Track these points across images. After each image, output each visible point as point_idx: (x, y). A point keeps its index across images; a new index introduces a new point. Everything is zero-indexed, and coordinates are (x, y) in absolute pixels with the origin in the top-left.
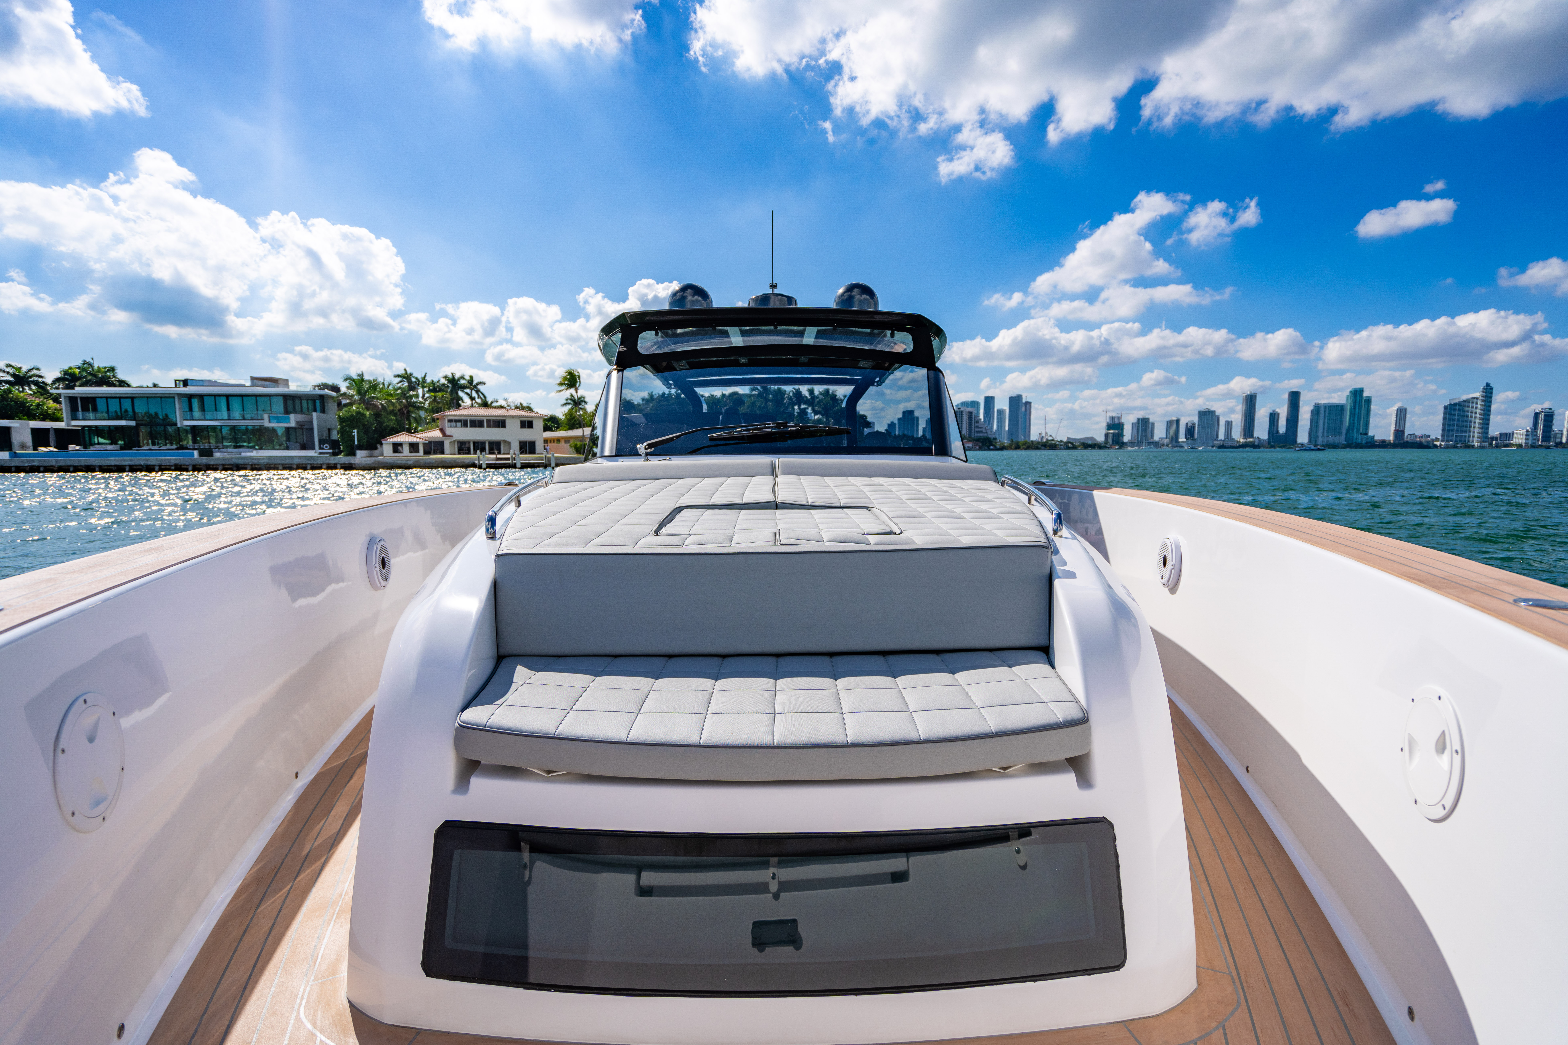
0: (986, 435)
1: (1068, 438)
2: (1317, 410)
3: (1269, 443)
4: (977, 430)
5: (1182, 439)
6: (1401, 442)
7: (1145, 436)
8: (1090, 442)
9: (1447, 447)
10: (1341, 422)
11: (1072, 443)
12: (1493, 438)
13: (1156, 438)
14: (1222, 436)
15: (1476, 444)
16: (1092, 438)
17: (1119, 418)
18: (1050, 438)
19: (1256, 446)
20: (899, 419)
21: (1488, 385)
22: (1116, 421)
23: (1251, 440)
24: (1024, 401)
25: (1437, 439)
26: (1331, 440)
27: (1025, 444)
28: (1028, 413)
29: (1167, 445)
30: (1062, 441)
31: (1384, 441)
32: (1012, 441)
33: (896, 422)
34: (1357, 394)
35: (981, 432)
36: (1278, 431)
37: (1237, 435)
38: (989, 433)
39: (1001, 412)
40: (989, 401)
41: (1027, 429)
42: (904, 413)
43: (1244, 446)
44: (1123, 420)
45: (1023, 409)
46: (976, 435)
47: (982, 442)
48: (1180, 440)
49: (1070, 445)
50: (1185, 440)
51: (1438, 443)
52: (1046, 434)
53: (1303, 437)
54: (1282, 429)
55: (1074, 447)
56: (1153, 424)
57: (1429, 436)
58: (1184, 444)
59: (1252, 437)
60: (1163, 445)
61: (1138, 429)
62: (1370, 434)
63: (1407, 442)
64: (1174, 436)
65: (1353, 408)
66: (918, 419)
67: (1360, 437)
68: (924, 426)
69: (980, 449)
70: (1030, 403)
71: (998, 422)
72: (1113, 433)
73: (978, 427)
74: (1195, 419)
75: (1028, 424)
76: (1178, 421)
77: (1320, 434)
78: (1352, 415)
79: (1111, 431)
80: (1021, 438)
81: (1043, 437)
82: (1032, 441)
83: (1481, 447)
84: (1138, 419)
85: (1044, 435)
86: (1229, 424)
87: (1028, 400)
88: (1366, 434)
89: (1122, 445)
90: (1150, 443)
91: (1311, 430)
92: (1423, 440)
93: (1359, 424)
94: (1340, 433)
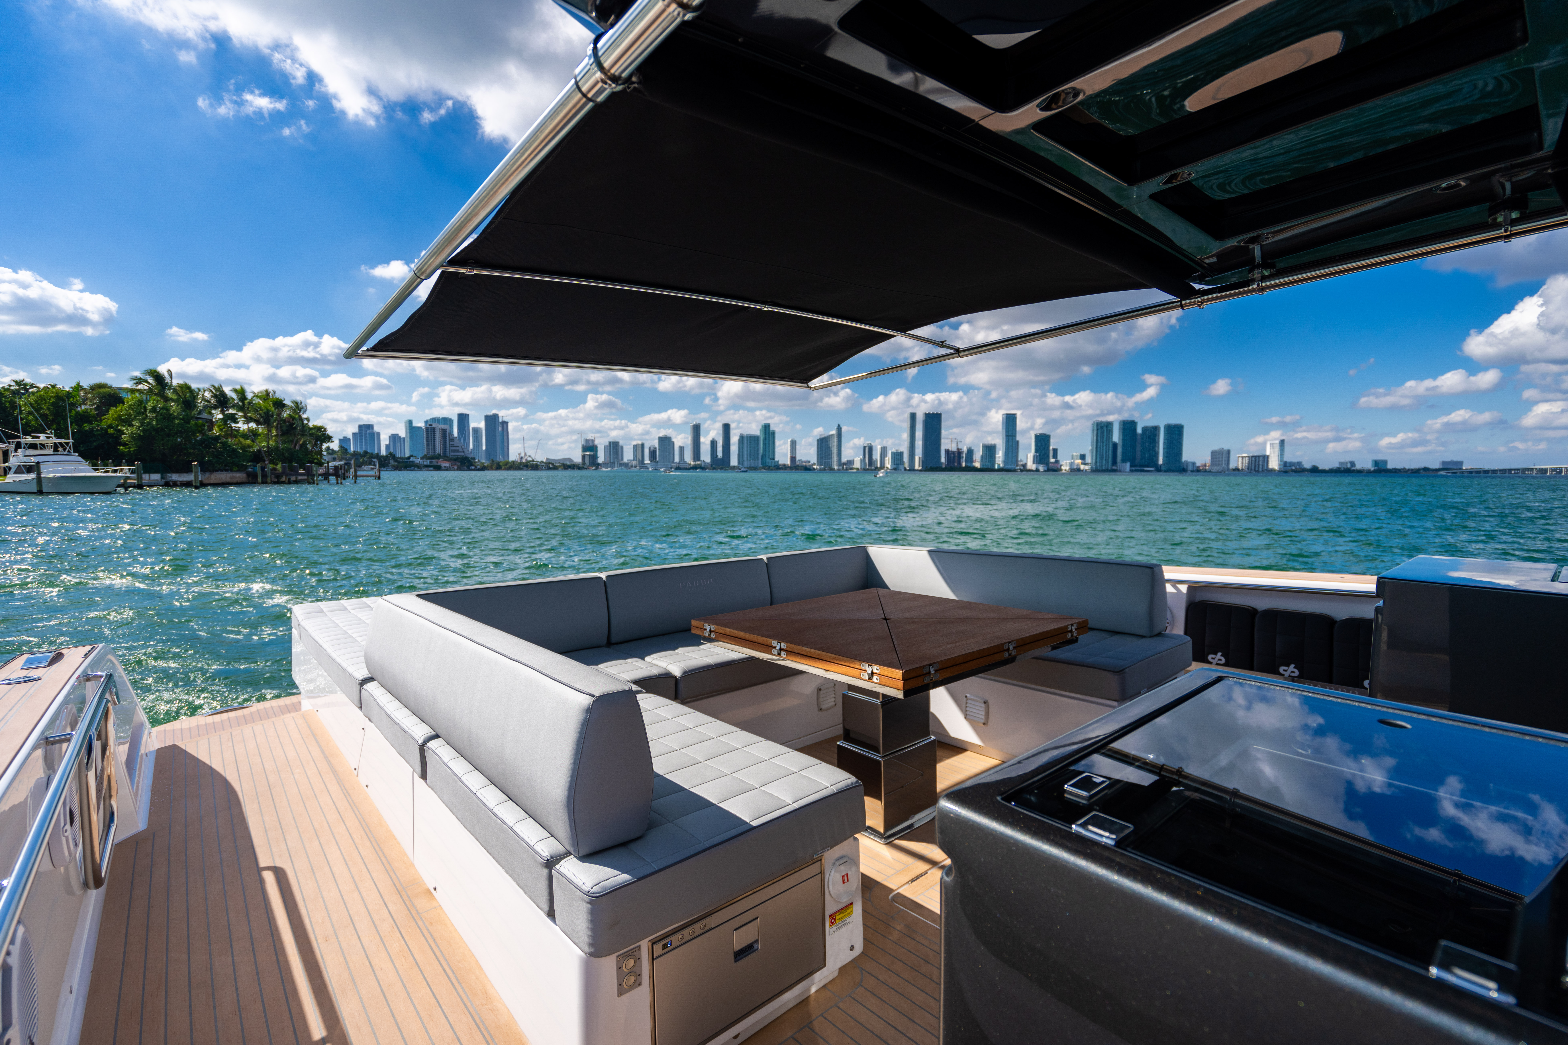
0: (462, 454)
1: (547, 459)
2: (742, 438)
3: (712, 466)
4: (451, 448)
5: (647, 461)
6: (796, 466)
7: (617, 458)
8: (568, 463)
9: (820, 470)
10: (758, 450)
11: (553, 464)
12: (844, 464)
13: (625, 460)
14: (677, 460)
15: (836, 467)
16: (570, 459)
17: (593, 441)
18: (530, 459)
19: (703, 468)
20: (354, 434)
21: (839, 425)
22: (591, 444)
23: (699, 462)
24: (500, 420)
25: (814, 464)
26: (753, 463)
27: (506, 465)
28: (505, 432)
29: (635, 467)
30: (542, 462)
31: (784, 465)
32: (493, 461)
33: (350, 436)
34: (766, 427)
35: (457, 451)
36: (717, 456)
37: (689, 459)
38: (467, 452)
39: (476, 431)
40: (463, 419)
41: (506, 449)
42: (360, 427)
43: (695, 468)
44: (596, 443)
45: (500, 429)
46: (452, 454)
47: (461, 462)
48: (646, 462)
49: (551, 466)
50: (649, 462)
51: (815, 467)
52: (525, 454)
53: (734, 462)
54: (720, 454)
55: (555, 468)
56: (622, 447)
57: (809, 462)
58: (649, 466)
59: (699, 460)
60: (632, 466)
61: (610, 452)
62: (776, 459)
63: (798, 466)
64: (641, 459)
65: (765, 439)
66: (379, 434)
67: (770, 461)
68: (387, 443)
69: (459, 469)
70: (507, 423)
71: (474, 441)
72: (590, 455)
73: (453, 446)
74: (656, 444)
75: (506, 444)
76: (643, 445)
77: (745, 459)
78: (764, 444)
79: (588, 453)
80: (500, 458)
81: (522, 458)
82: (513, 462)
83: (838, 470)
84: (610, 443)
85: (523, 455)
86: (682, 449)
87: (505, 419)
88: (774, 459)
89: (597, 466)
90: (621, 465)
91: (739, 455)
92: (807, 464)
93: (769, 452)
94: (758, 458)
